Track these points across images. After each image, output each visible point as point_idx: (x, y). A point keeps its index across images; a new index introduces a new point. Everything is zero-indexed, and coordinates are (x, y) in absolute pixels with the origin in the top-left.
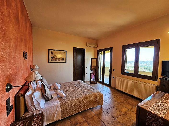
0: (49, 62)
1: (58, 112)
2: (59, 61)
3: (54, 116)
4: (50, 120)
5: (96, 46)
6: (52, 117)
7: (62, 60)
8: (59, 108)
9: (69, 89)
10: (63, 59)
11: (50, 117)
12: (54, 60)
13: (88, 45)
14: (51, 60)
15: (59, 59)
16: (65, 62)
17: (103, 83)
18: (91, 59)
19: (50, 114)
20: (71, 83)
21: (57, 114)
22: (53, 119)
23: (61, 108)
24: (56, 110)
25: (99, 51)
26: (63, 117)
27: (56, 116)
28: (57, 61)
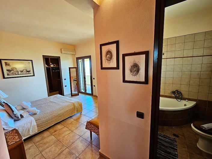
0: (4, 78)
1: (33, 126)
2: (22, 74)
3: (29, 131)
4: (25, 135)
5: (74, 53)
6: (27, 132)
7: (28, 73)
8: (33, 122)
9: (43, 105)
10: (29, 71)
11: (24, 132)
12: (13, 73)
13: (63, 52)
14: (8, 75)
15: (22, 71)
16: (32, 74)
17: (85, 93)
18: (70, 68)
19: (23, 130)
20: (45, 99)
21: (32, 129)
22: (28, 134)
23: (36, 122)
24: (30, 125)
25: (78, 59)
26: (40, 130)
27: (32, 131)
28: (18, 74)
